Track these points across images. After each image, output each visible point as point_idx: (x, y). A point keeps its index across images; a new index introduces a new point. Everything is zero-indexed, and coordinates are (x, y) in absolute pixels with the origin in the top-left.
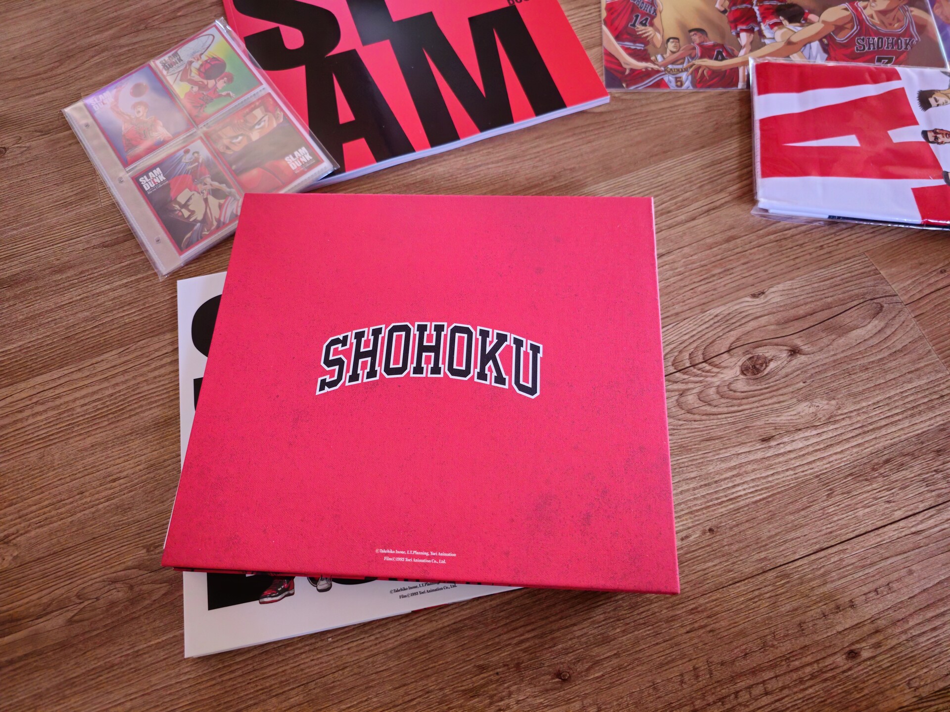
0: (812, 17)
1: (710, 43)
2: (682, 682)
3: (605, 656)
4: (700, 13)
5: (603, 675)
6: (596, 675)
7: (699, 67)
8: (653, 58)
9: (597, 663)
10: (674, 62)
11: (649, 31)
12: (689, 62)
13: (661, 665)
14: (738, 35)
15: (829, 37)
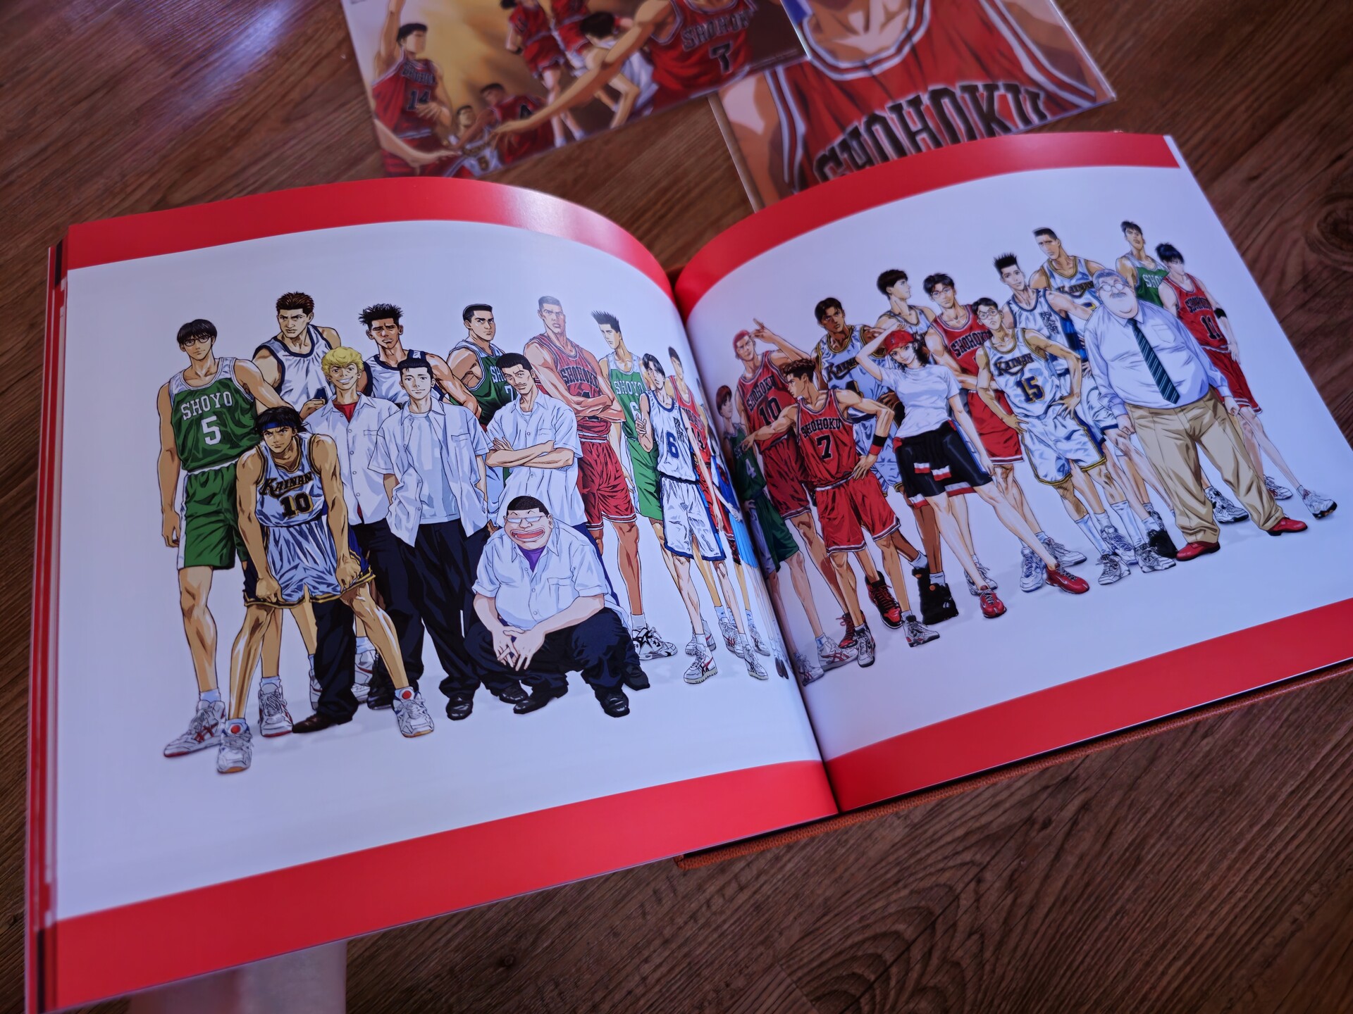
0: (625, 22)
1: (509, 99)
2: (644, 914)
3: (550, 918)
4: (490, 63)
5: (552, 943)
6: (545, 945)
7: (503, 135)
8: (445, 143)
9: (541, 931)
10: (472, 139)
11: (433, 106)
12: (490, 132)
13: (617, 903)
14: (541, 77)
15: (650, 41)
